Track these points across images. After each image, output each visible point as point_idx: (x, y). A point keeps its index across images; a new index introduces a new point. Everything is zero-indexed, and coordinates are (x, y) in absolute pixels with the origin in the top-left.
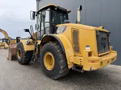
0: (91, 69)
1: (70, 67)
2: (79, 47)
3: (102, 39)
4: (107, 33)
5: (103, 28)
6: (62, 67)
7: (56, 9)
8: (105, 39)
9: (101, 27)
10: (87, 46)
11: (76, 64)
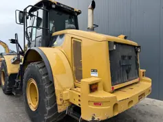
0: (93, 118)
1: (61, 109)
2: (81, 71)
3: (123, 57)
4: (135, 46)
5: (125, 38)
6: (48, 109)
7: (54, 6)
8: (130, 57)
9: (122, 36)
10: (94, 71)
11: (73, 104)
